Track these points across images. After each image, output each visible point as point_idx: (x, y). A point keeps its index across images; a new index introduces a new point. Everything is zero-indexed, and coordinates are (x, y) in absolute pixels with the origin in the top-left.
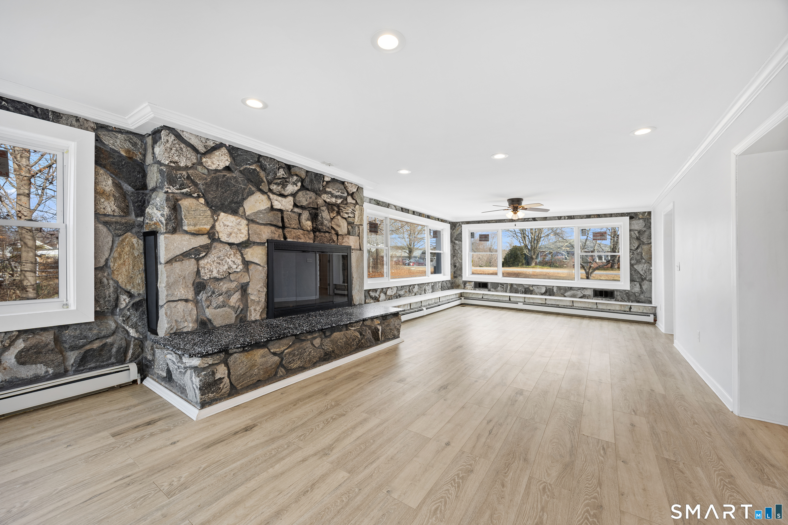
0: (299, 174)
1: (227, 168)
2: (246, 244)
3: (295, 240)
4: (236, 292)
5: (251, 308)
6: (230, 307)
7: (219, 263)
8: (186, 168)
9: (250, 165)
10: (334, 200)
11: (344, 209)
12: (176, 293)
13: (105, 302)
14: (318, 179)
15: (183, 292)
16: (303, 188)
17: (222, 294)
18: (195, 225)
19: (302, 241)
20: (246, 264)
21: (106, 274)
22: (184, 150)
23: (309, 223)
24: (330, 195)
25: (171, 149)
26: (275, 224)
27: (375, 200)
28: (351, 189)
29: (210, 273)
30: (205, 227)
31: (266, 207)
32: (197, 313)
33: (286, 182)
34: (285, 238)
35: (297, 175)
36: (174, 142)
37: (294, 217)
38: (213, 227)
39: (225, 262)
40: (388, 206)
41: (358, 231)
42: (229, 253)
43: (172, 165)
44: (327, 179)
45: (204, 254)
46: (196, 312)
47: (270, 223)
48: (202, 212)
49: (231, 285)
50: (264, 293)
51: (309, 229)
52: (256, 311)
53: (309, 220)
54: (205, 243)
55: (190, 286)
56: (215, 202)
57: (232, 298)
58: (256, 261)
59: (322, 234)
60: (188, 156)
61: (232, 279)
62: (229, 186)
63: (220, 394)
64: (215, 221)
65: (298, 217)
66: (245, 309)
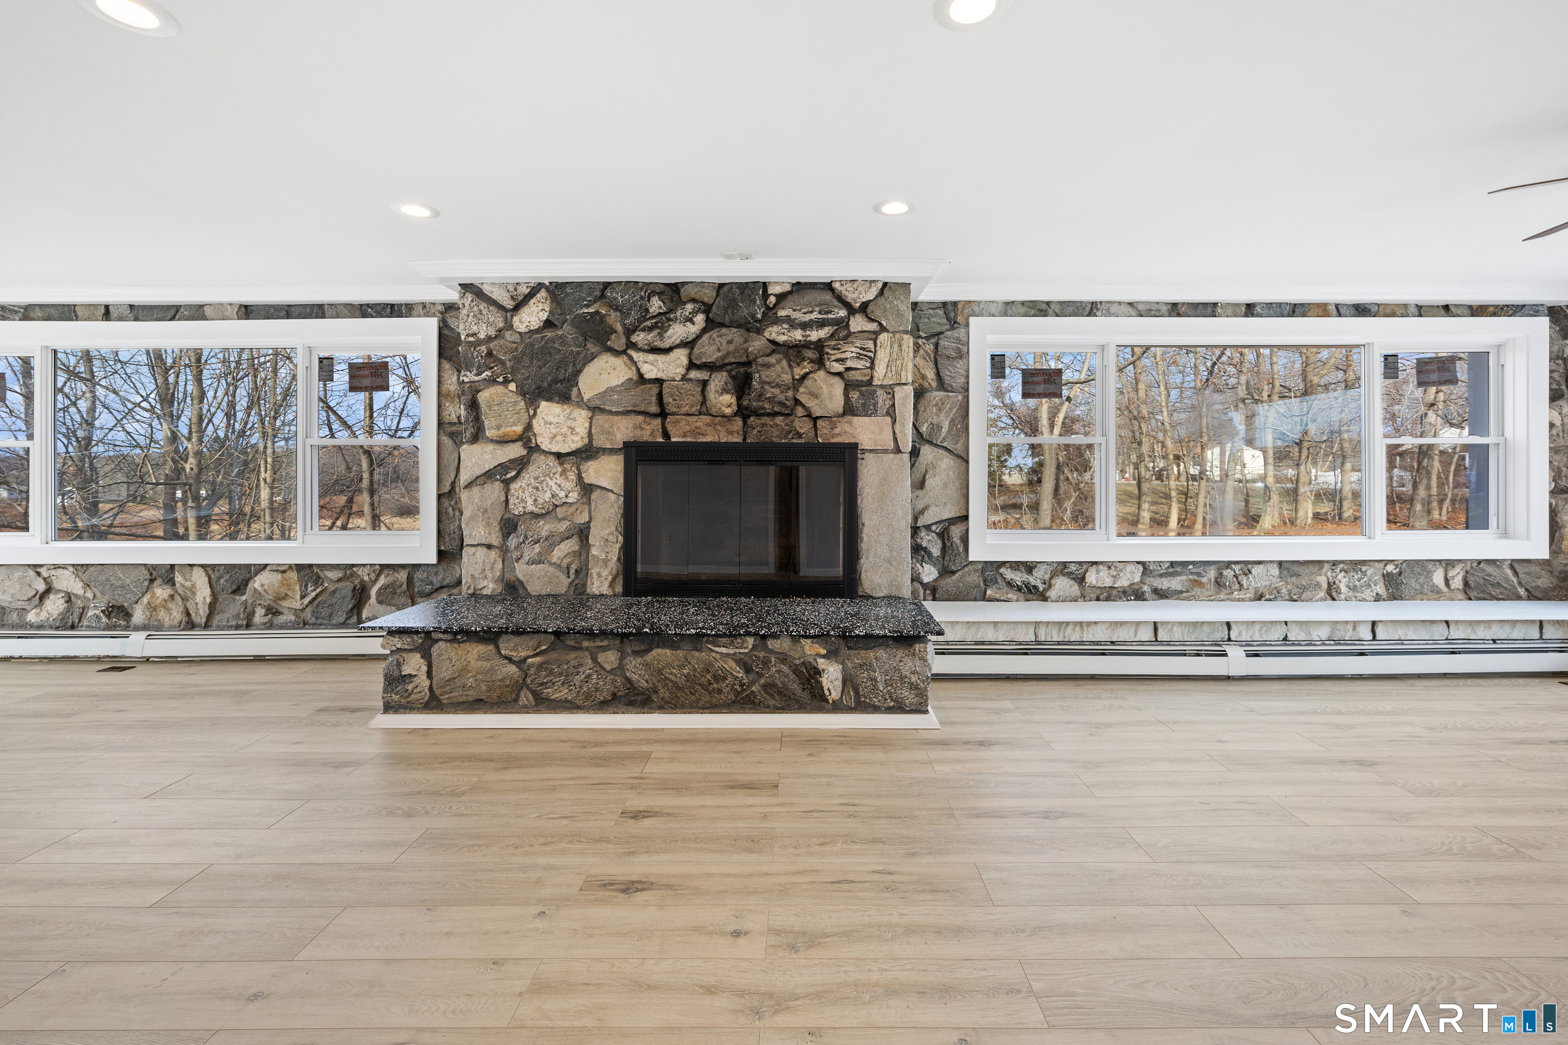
0: (697, 297)
1: (549, 324)
2: (587, 453)
3: (689, 439)
4: (567, 538)
5: (593, 571)
6: (552, 564)
7: (537, 488)
8: (489, 339)
9: (587, 306)
10: (798, 335)
11: (836, 352)
12: (474, 534)
13: (450, 540)
14: (750, 296)
15: (483, 532)
16: (711, 324)
17: (539, 541)
18: (498, 427)
19: (709, 439)
20: (587, 489)
21: (452, 503)
22: (484, 313)
23: (728, 399)
24: (785, 326)
25: (468, 316)
26: (642, 409)
27: (1023, 303)
28: (855, 296)
29: (524, 505)
30: (514, 428)
31: (622, 380)
32: (503, 568)
33: (669, 320)
34: (666, 435)
35: (694, 300)
36: (472, 304)
37: (690, 390)
38: (529, 427)
39: (547, 487)
40: (1091, 309)
41: (888, 403)
42: (555, 470)
43: (471, 339)
44: (774, 290)
45: (513, 473)
46: (500, 566)
47: (634, 409)
48: (510, 404)
49: (559, 526)
50: (618, 545)
51: (728, 411)
52: (601, 577)
53: (727, 393)
54: (517, 456)
55: (496, 524)
56: (527, 386)
57: (557, 548)
58: (604, 484)
59: (766, 420)
60: (491, 320)
61: (560, 516)
62: (550, 353)
63: (409, 699)
64: (531, 418)
65: (699, 389)
66: (582, 572)
